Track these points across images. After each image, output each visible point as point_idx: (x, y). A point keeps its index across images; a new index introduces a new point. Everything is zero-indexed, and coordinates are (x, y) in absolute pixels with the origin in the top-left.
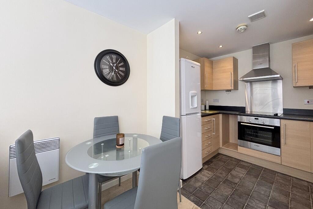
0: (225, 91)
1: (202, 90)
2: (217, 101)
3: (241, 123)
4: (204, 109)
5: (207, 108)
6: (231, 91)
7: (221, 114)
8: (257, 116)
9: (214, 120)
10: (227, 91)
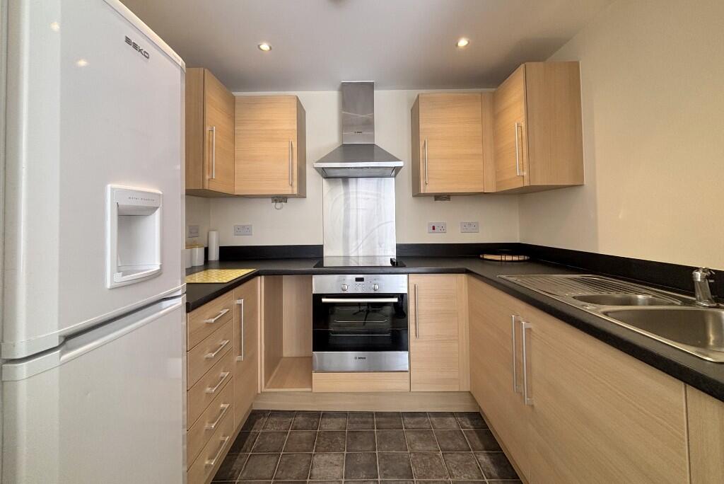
0: (270, 200)
1: (190, 193)
2: (246, 230)
3: (324, 300)
4: (202, 263)
5: (214, 255)
6: (288, 200)
7: (263, 277)
8: (360, 271)
9: (241, 305)
10: (276, 201)
